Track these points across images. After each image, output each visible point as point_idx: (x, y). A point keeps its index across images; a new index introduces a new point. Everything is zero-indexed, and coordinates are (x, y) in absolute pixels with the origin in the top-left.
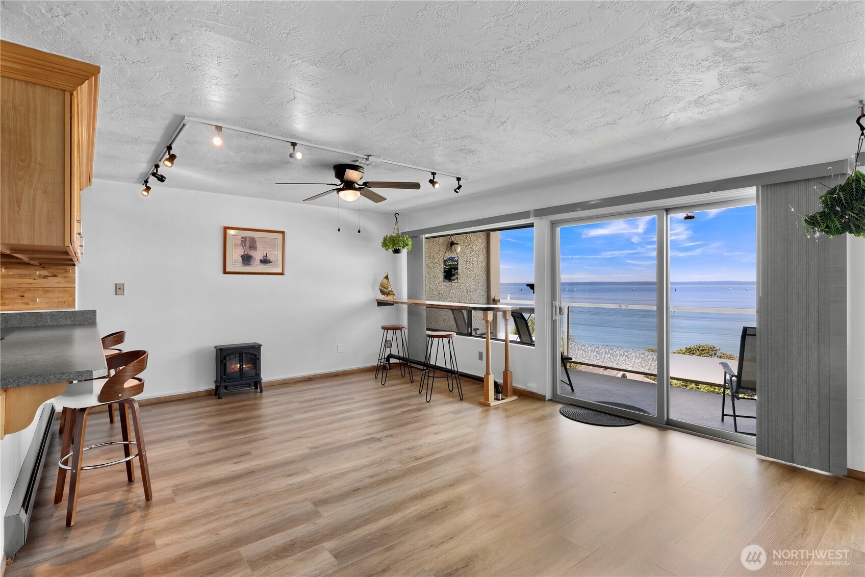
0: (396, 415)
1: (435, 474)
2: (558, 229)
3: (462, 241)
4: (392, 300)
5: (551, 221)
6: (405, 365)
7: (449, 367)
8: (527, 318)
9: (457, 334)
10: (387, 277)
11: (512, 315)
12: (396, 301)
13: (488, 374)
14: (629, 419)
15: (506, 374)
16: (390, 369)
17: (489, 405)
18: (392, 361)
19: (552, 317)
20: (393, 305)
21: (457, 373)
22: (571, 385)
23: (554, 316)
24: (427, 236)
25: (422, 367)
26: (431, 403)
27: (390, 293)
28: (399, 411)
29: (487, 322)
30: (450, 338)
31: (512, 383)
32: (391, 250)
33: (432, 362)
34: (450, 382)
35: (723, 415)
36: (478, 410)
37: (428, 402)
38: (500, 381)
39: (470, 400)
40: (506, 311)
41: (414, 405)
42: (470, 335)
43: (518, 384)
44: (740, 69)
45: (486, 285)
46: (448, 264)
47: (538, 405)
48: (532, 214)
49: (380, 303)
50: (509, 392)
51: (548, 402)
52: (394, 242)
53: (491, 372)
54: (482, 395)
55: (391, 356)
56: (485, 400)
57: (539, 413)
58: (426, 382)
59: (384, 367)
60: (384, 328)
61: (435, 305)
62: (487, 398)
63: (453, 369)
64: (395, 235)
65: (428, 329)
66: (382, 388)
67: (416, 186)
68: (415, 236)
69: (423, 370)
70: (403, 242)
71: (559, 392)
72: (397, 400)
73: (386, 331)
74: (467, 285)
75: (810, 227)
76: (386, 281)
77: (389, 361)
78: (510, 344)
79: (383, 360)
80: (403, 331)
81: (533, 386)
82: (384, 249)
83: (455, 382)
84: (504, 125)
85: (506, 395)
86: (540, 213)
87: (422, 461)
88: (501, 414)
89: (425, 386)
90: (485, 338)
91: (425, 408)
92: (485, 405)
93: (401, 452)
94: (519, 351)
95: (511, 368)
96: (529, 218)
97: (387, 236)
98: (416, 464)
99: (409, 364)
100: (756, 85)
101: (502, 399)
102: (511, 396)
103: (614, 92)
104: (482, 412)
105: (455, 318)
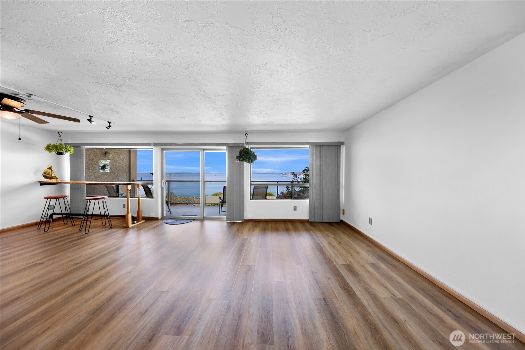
0: (58, 246)
1: (90, 268)
2: (164, 152)
3: (113, 152)
4: (55, 181)
5: (161, 148)
6: (67, 218)
7: (103, 213)
8: (150, 188)
9: (108, 197)
10: (50, 168)
11: (142, 186)
12: (59, 182)
13: (128, 213)
14: (191, 219)
15: (138, 212)
16: (53, 222)
17: (129, 227)
18: (55, 217)
19: (162, 186)
20: (57, 184)
21: (109, 216)
22: (170, 212)
23: (163, 186)
24: (86, 147)
25: (82, 217)
26: (89, 234)
27: (53, 178)
28: (61, 243)
29: (128, 190)
30: (104, 199)
31: (142, 215)
32: (54, 153)
33: (90, 212)
34: (104, 221)
35: (220, 212)
36: (121, 231)
37: (86, 234)
38: (135, 215)
39: (117, 227)
40: (139, 185)
41: (74, 237)
42: (118, 197)
43: (145, 215)
44: (219, 113)
45: (128, 173)
46: (103, 162)
47: (155, 222)
48: (152, 144)
49: (42, 184)
50: (140, 220)
51: (160, 220)
52: (57, 148)
53: (130, 212)
54: (125, 223)
55: (54, 214)
56: (126, 225)
57: (155, 225)
58: (85, 224)
59: (47, 222)
60: (45, 198)
61: (93, 183)
62: (128, 224)
63: (105, 214)
64: (58, 144)
65: (87, 196)
66: (44, 233)
67: (78, 121)
68: (77, 147)
69: (82, 218)
70: (66, 149)
71: (165, 215)
72: (60, 238)
73: (49, 200)
74: (117, 173)
75: (237, 159)
76: (50, 170)
77: (53, 217)
78: (141, 199)
79: (45, 218)
80: (65, 199)
81: (153, 215)
82: (47, 152)
83: (107, 220)
84: (135, 106)
85: (139, 221)
86: (156, 144)
87: (81, 264)
88: (136, 229)
89: (84, 226)
90: (126, 197)
91: (85, 237)
92: (126, 227)
93: (62, 265)
94: (146, 201)
95: (141, 208)
96: (151, 146)
97: (50, 144)
98: (75, 267)
99: (71, 216)
100: (224, 119)
101: (136, 223)
102: (141, 221)
103: (183, 108)
104: (124, 231)
105: (108, 190)
